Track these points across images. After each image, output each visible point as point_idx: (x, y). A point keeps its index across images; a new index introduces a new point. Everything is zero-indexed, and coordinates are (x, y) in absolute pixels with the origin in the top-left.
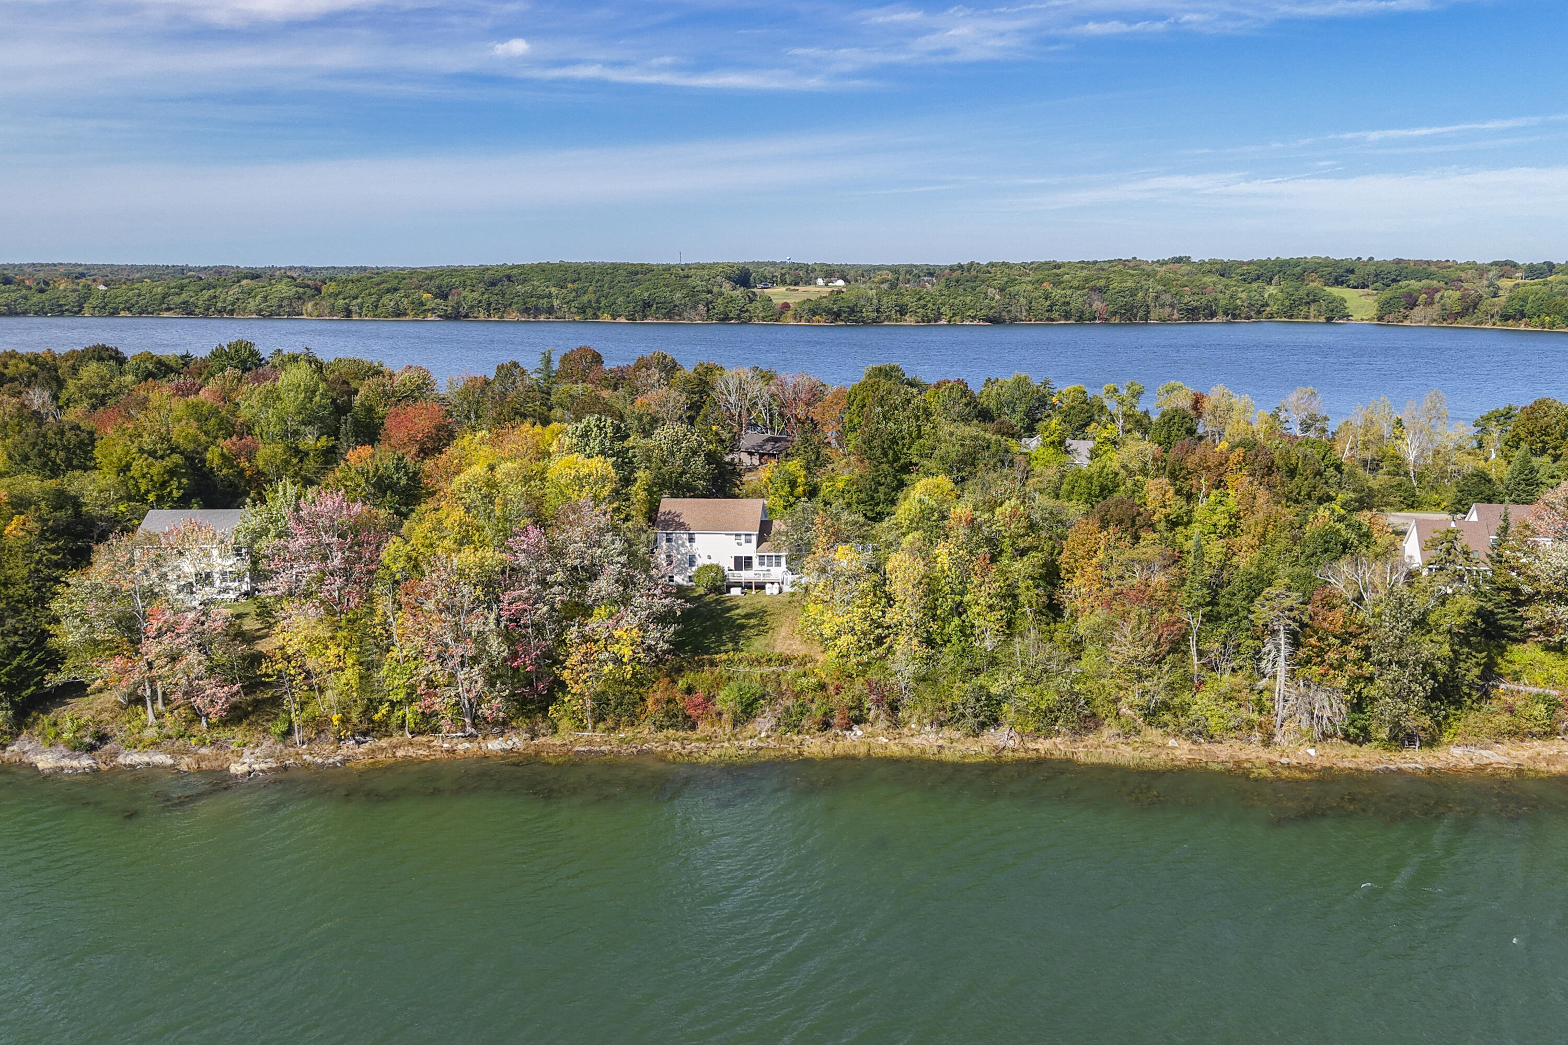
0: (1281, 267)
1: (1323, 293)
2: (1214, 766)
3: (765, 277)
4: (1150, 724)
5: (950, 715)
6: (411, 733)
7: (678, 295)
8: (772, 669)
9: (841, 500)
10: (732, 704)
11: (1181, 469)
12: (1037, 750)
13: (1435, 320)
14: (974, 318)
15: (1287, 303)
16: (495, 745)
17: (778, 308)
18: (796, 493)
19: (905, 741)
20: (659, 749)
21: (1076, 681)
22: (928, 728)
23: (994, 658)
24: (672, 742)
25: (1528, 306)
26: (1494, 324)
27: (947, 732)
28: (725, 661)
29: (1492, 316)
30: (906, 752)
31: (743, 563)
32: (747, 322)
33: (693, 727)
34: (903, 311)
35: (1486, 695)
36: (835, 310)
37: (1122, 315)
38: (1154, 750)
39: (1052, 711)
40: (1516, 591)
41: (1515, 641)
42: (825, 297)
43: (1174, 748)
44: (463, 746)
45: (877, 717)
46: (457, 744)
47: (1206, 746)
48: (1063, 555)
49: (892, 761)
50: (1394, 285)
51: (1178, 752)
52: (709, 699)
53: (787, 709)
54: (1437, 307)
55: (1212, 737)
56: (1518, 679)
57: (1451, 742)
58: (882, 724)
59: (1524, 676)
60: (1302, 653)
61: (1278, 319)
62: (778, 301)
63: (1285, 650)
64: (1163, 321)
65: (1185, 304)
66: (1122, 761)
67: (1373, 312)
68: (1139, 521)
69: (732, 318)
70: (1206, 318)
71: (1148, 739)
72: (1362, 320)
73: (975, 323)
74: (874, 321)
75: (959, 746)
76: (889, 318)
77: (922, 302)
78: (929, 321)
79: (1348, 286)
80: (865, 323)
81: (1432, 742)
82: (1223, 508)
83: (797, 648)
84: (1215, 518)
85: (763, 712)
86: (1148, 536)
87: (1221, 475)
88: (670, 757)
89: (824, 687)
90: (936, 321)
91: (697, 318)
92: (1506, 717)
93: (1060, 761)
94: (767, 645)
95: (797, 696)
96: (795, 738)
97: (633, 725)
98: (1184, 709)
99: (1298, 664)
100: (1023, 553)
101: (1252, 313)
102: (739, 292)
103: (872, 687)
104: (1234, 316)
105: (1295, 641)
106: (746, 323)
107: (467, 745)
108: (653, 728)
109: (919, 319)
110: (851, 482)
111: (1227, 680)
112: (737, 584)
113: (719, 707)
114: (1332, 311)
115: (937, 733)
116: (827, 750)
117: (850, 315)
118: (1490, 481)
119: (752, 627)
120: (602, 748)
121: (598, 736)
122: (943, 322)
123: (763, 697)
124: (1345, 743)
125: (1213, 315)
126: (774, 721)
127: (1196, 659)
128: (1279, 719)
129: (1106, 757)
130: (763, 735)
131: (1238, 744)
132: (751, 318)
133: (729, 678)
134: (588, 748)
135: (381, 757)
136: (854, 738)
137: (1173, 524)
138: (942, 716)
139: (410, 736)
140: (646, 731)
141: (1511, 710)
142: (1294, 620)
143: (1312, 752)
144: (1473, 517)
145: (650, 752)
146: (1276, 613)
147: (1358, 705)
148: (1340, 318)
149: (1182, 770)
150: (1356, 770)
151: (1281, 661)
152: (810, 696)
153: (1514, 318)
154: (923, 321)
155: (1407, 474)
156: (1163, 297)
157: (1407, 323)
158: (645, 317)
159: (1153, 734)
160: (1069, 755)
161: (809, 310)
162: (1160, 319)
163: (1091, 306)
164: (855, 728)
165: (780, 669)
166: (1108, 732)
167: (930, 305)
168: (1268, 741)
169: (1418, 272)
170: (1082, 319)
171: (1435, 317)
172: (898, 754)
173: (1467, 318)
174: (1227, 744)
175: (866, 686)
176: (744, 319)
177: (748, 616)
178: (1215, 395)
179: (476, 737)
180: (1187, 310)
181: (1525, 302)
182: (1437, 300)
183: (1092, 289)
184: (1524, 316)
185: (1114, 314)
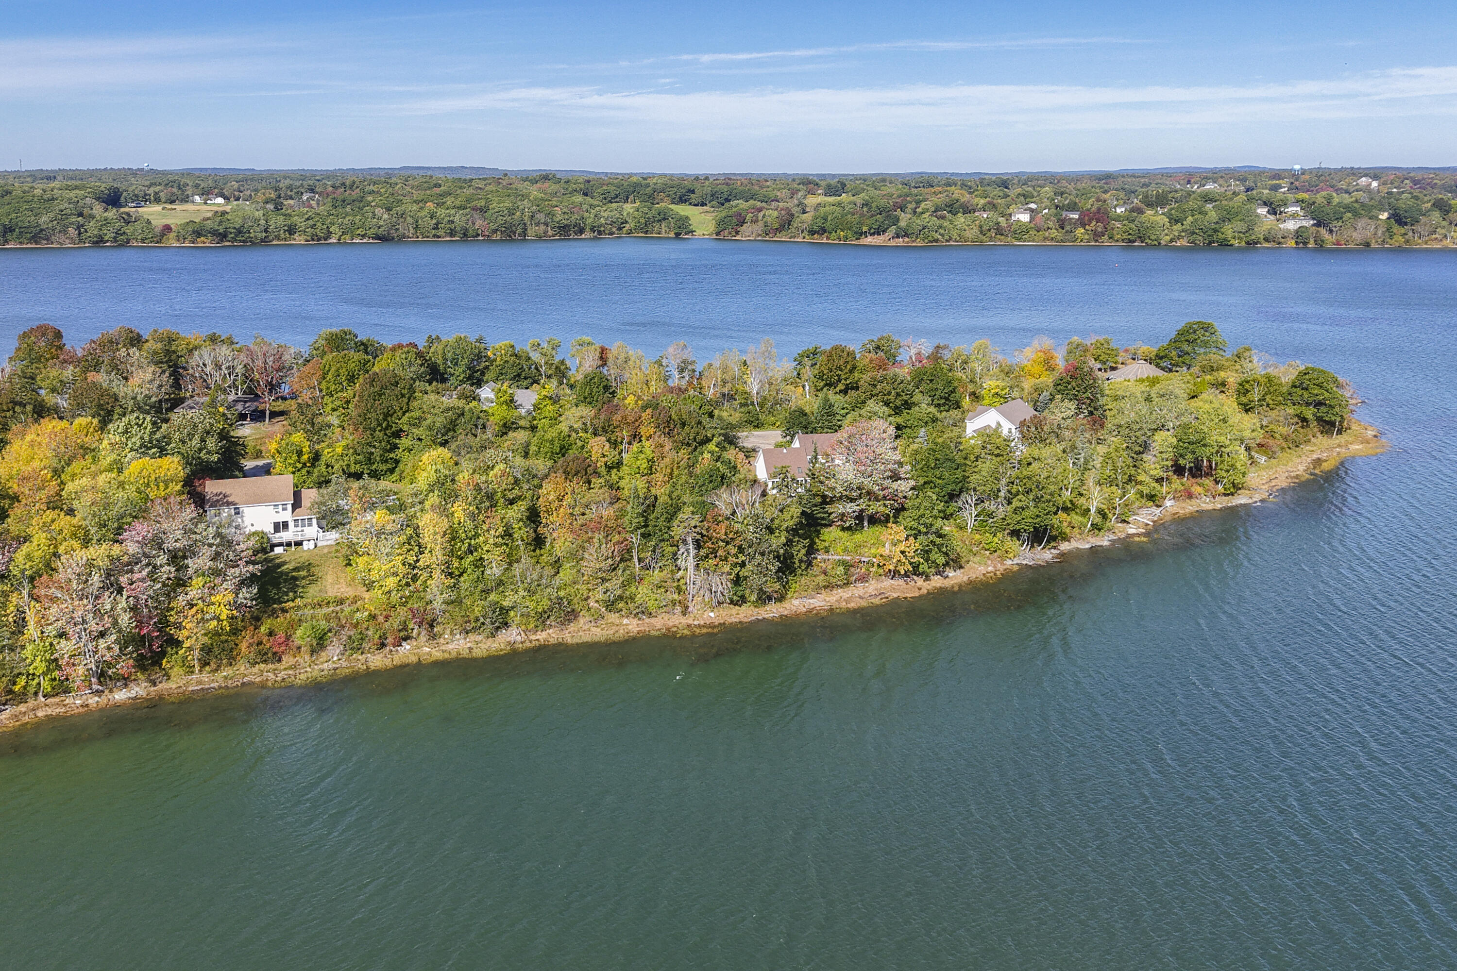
0: (635, 187)
1: (671, 213)
2: (653, 633)
3: (136, 196)
4: (610, 611)
5: (474, 624)
6: (44, 697)
7: (44, 218)
8: (331, 609)
9: (341, 463)
10: (309, 639)
11: (609, 426)
12: (538, 640)
13: (760, 235)
14: (363, 236)
15: (643, 221)
16: (121, 696)
17: (158, 230)
18: (302, 460)
19: (444, 648)
20: (257, 680)
21: (559, 589)
22: (458, 636)
23: (501, 581)
24: (265, 674)
25: (828, 224)
26: (804, 238)
27: (472, 637)
28: (293, 608)
29: (802, 232)
30: (446, 656)
31: (279, 527)
32: (125, 244)
33: (280, 661)
34: (291, 230)
35: (810, 564)
36: (221, 231)
37: (502, 232)
38: (615, 628)
39: (545, 612)
40: (824, 497)
41: (826, 526)
42: (209, 219)
43: (627, 625)
44: (93, 701)
45: (419, 634)
46: (87, 700)
47: (647, 620)
48: (541, 499)
49: (437, 664)
50: (727, 205)
51: (630, 627)
52: (288, 638)
53: (350, 637)
54: (761, 224)
55: (651, 614)
56: (828, 552)
57: (792, 597)
58: (423, 638)
59: (831, 549)
60: (703, 552)
61: (636, 235)
62: (158, 222)
63: (692, 552)
64: (539, 238)
65: (557, 222)
66: (596, 639)
67: (711, 227)
68: (590, 470)
69: (107, 241)
70: (576, 234)
71: (610, 621)
72: (704, 235)
73: (365, 241)
74: (262, 241)
75: (483, 646)
76: (278, 238)
77: (311, 222)
78: (319, 240)
79: (690, 204)
80: (253, 243)
81: (781, 599)
82: (643, 456)
83: (345, 590)
84: (638, 463)
85: (331, 642)
86: (596, 481)
87: (637, 428)
88: (270, 684)
89: (374, 617)
90: (326, 239)
91: (67, 241)
92: (822, 577)
93: (554, 645)
94: (320, 591)
95: (356, 626)
96: (360, 657)
97: (231, 665)
98: (632, 598)
99: (700, 559)
100: (512, 502)
101: (614, 230)
102: (112, 213)
103: (414, 613)
104: (600, 233)
105: (698, 546)
106: (123, 245)
107: (96, 699)
108: (248, 665)
109: (309, 238)
110: (347, 447)
111: (657, 575)
112: (281, 545)
113: (298, 642)
114: (680, 227)
115: (465, 639)
116: (388, 663)
117: (236, 236)
118: (806, 415)
119: (304, 578)
120: (212, 685)
121: (205, 677)
122: (333, 240)
123: (330, 631)
124: (732, 606)
125: (581, 231)
126: (342, 647)
127: (637, 564)
128: (691, 596)
129: (586, 638)
130: (335, 658)
131: (666, 616)
132: (128, 241)
133: (300, 620)
134: (200, 687)
135: (26, 719)
136: (405, 651)
137: (609, 468)
138: (469, 627)
139: (43, 699)
140: (243, 668)
141: (825, 573)
142: (698, 533)
143: (712, 614)
144: (796, 444)
145: (251, 684)
146: (687, 530)
147: (737, 581)
148: (686, 234)
149: (634, 638)
150: (740, 622)
151: (691, 559)
152: (365, 626)
153: (818, 233)
154: (313, 240)
155: (752, 404)
156: (537, 216)
157: (738, 237)
158: (6, 242)
159: (613, 617)
160: (560, 640)
161: (194, 232)
162: (537, 236)
163: (473, 224)
164: (404, 644)
165: (338, 608)
166: (583, 621)
167: (319, 224)
168: (685, 612)
169: (745, 192)
170: (466, 236)
171: (760, 232)
172: (441, 658)
173: (784, 233)
174: (660, 617)
175: (409, 613)
176: (122, 242)
177: (296, 569)
178: (615, 349)
179: (103, 692)
180: (559, 227)
181: (826, 220)
182: (760, 218)
183: (473, 209)
184: (825, 232)
185: (495, 231)
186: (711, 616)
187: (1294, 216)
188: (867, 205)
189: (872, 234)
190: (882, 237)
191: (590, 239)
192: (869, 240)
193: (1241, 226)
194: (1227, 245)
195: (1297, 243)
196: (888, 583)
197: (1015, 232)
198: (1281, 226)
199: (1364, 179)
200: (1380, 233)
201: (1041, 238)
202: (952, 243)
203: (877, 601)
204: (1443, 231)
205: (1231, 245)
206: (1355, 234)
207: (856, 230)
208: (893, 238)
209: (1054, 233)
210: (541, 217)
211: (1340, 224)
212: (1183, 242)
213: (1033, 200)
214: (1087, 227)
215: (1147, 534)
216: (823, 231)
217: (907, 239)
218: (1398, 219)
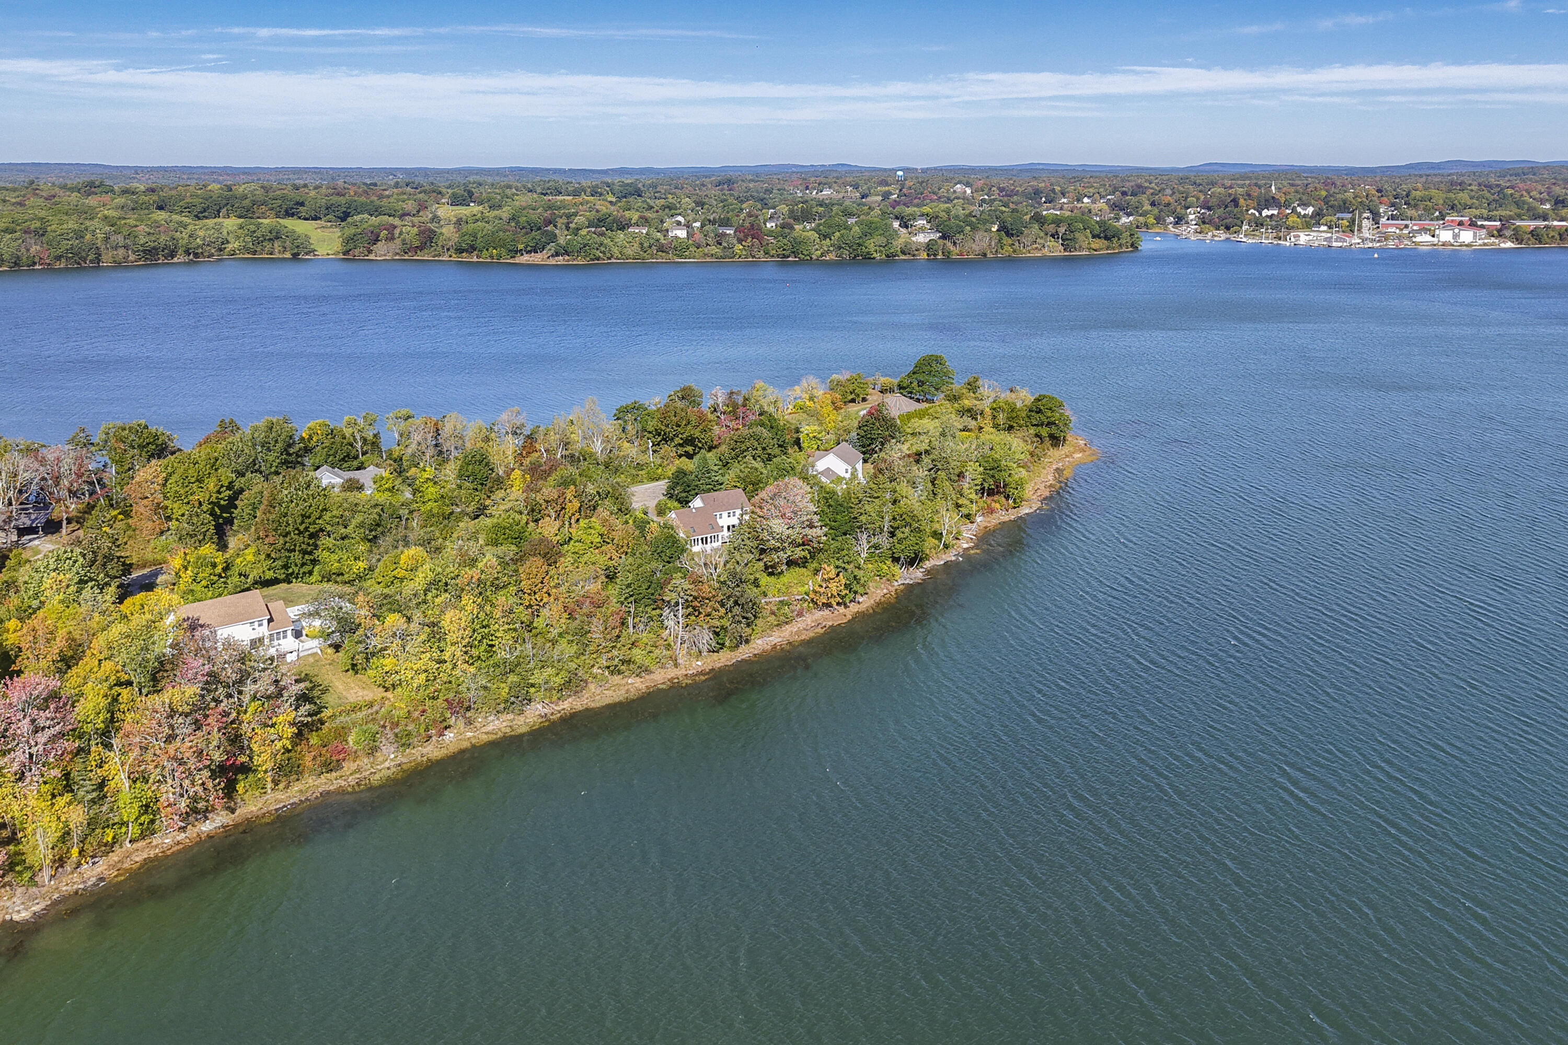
1: (282, 229)
5: (504, 705)
6: (130, 842)
8: (365, 713)
10: (366, 743)
13: (397, 254)
15: (249, 240)
19: (484, 730)
20: (331, 788)
22: (491, 718)
24: (335, 782)
25: (478, 241)
26: (450, 256)
27: (504, 717)
29: (448, 250)
30: (490, 737)
33: (343, 767)
37: (67, 259)
39: (565, 684)
43: (632, 684)
44: (178, 837)
45: (455, 722)
46: (173, 837)
50: (349, 220)
51: (636, 686)
53: (396, 736)
54: (398, 241)
55: (649, 672)
57: (756, 638)
58: (461, 723)
61: (241, 256)
64: (118, 265)
65: (141, 245)
67: (335, 246)
70: (166, 258)
71: (615, 682)
72: (328, 254)
75: (519, 723)
79: (300, 218)
81: (749, 640)
85: (381, 742)
86: (565, 560)
87: (562, 504)
89: (410, 713)
94: (338, 699)
95: (395, 724)
96: (414, 751)
97: (299, 780)
101: (213, 251)
104: (196, 255)
107: (182, 834)
108: (315, 777)
110: (258, 554)
114: (296, 246)
115: (498, 719)
116: (441, 752)
118: (687, 474)
120: (289, 802)
123: (377, 732)
125: (172, 254)
126: (393, 746)
130: (392, 756)
131: (662, 671)
136: (451, 739)
139: (133, 846)
140: (311, 781)
148: (307, 254)
150: (725, 665)
152: (403, 723)
153: (467, 251)
156: (112, 238)
157: (372, 257)
162: (115, 262)
163: (28, 250)
164: (446, 733)
165: (371, 711)
166: (592, 686)
170: (18, 266)
171: (397, 251)
173: (426, 251)
174: (658, 673)
175: (445, 704)
179: (186, 827)
180: (144, 251)
181: (475, 237)
182: (397, 235)
183: (25, 232)
184: (475, 250)
185: (58, 258)
186: (699, 664)
187: (922, 230)
188: (513, 219)
189: (529, 252)
190: (539, 255)
191: (185, 263)
192: (525, 259)
193: (882, 240)
194: (870, 258)
195: (928, 255)
196: (819, 614)
197: (675, 249)
198: (914, 239)
199: (958, 186)
200: (993, 243)
201: (701, 254)
202: (613, 260)
203: (820, 630)
204: (1042, 241)
205: (874, 258)
206: (974, 246)
207: (511, 248)
208: (552, 256)
209: (714, 249)
210: (119, 239)
211: (962, 237)
212: (831, 257)
213: (678, 211)
214: (744, 243)
215: (976, 546)
216: (472, 249)
217: (567, 258)
218: (1005, 230)
